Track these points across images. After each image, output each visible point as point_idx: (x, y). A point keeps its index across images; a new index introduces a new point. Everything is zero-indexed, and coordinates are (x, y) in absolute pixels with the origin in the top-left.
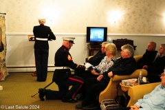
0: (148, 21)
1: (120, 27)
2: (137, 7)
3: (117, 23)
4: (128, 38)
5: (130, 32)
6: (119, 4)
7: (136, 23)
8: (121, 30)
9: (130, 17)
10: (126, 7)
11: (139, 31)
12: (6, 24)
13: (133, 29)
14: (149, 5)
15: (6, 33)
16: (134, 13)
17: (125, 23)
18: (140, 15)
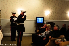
0: (61, 15)
1: (49, 17)
2: (56, 9)
3: (48, 15)
4: (53, 22)
5: (53, 20)
6: (49, 7)
7: (56, 15)
8: (50, 19)
9: (54, 13)
10: (52, 9)
11: (57, 19)
12: (1, 15)
13: (55, 18)
14: (61, 8)
15: (1, 19)
16: (55, 11)
17: (51, 15)
18: (58, 12)
